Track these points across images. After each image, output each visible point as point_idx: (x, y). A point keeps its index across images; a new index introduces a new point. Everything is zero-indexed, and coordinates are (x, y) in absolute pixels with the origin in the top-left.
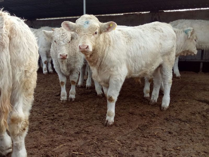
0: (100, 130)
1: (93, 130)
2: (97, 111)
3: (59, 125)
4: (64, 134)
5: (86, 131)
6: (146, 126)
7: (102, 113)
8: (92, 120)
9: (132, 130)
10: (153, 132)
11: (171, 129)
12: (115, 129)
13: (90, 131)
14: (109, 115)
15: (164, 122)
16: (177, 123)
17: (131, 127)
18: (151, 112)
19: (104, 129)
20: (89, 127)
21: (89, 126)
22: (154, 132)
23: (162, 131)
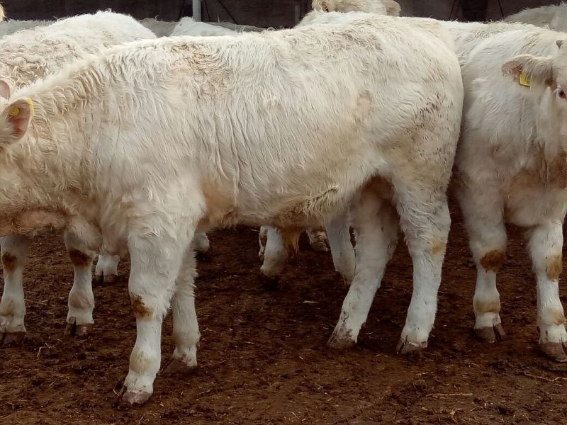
1: (229, 406)
6: (420, 391)
7: (262, 346)
11: (507, 398)
12: (307, 402)
15: (488, 375)
16: (532, 378)
17: (365, 394)
22: (447, 411)
23: (477, 406)
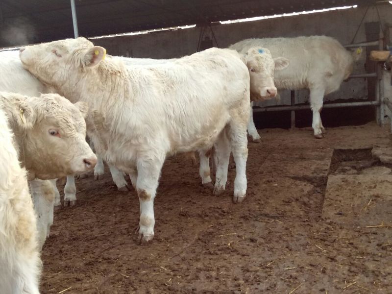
0: (130, 253)
1: (119, 255)
2: (122, 219)
3: (52, 253)
4: (65, 270)
5: (106, 259)
6: (211, 235)
7: (131, 221)
8: (114, 237)
9: (189, 245)
10: (223, 243)
11: (253, 233)
12: (158, 248)
13: (112, 257)
14: (144, 225)
15: (241, 223)
16: (262, 222)
17: (185, 240)
18: (218, 208)
19: (138, 250)
20: (111, 251)
21: (110, 248)
22: (226, 243)
23: (240, 239)
